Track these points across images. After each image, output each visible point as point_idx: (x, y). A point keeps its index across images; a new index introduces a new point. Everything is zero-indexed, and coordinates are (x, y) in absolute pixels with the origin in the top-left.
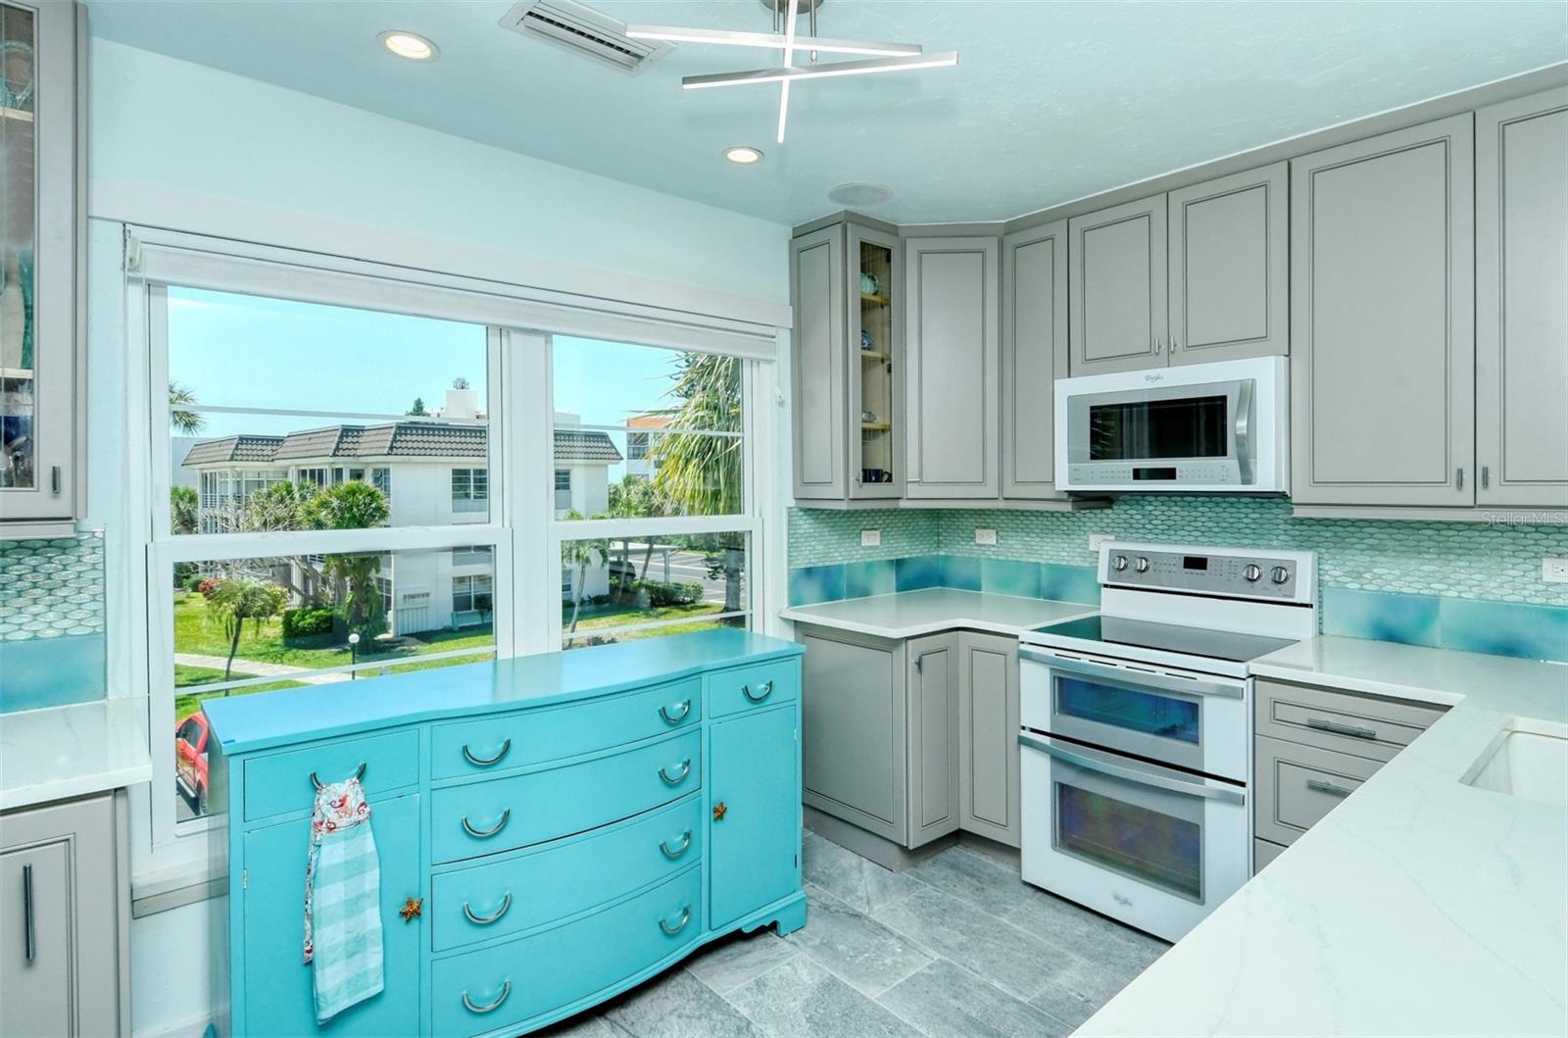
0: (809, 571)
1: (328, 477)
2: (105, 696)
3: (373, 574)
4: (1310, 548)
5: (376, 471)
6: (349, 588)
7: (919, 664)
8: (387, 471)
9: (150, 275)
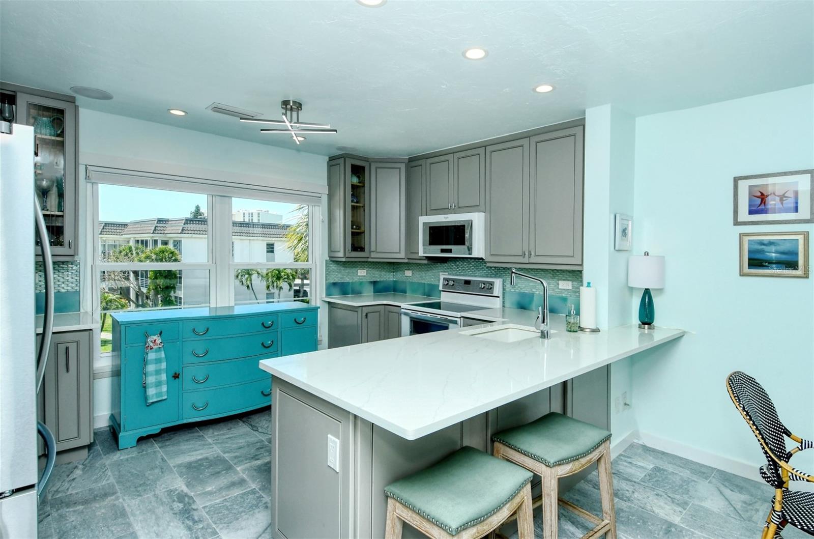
0: (334, 284)
1: (150, 244)
2: (80, 311)
3: (172, 294)
4: (499, 277)
5: (174, 241)
6: (160, 301)
7: (367, 315)
8: (180, 241)
9: (93, 181)
